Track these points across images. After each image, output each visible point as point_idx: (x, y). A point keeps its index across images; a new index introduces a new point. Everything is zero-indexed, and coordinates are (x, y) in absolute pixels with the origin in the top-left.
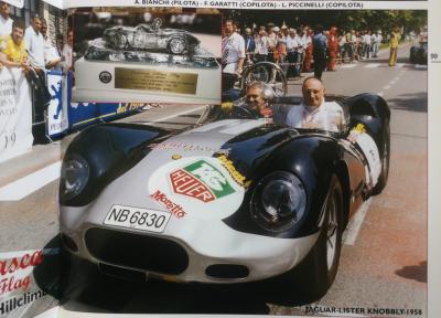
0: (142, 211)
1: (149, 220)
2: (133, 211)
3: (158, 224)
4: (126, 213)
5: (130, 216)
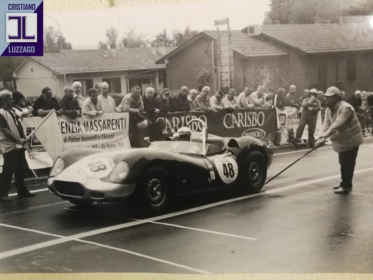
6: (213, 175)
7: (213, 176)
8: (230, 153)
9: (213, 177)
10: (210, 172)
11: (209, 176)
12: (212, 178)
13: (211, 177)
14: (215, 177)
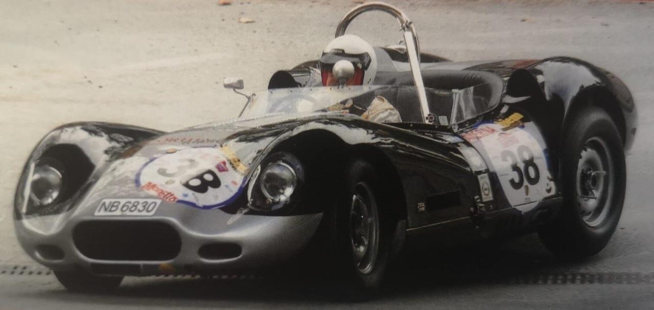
0: (133, 201)
1: (140, 207)
2: (123, 201)
3: (149, 209)
4: (116, 204)
5: (120, 206)
6: (486, 186)
7: (486, 189)
8: (517, 116)
9: (487, 192)
10: (479, 177)
11: (477, 190)
12: (484, 196)
13: (483, 194)
14: (491, 195)
